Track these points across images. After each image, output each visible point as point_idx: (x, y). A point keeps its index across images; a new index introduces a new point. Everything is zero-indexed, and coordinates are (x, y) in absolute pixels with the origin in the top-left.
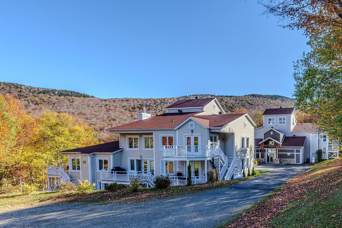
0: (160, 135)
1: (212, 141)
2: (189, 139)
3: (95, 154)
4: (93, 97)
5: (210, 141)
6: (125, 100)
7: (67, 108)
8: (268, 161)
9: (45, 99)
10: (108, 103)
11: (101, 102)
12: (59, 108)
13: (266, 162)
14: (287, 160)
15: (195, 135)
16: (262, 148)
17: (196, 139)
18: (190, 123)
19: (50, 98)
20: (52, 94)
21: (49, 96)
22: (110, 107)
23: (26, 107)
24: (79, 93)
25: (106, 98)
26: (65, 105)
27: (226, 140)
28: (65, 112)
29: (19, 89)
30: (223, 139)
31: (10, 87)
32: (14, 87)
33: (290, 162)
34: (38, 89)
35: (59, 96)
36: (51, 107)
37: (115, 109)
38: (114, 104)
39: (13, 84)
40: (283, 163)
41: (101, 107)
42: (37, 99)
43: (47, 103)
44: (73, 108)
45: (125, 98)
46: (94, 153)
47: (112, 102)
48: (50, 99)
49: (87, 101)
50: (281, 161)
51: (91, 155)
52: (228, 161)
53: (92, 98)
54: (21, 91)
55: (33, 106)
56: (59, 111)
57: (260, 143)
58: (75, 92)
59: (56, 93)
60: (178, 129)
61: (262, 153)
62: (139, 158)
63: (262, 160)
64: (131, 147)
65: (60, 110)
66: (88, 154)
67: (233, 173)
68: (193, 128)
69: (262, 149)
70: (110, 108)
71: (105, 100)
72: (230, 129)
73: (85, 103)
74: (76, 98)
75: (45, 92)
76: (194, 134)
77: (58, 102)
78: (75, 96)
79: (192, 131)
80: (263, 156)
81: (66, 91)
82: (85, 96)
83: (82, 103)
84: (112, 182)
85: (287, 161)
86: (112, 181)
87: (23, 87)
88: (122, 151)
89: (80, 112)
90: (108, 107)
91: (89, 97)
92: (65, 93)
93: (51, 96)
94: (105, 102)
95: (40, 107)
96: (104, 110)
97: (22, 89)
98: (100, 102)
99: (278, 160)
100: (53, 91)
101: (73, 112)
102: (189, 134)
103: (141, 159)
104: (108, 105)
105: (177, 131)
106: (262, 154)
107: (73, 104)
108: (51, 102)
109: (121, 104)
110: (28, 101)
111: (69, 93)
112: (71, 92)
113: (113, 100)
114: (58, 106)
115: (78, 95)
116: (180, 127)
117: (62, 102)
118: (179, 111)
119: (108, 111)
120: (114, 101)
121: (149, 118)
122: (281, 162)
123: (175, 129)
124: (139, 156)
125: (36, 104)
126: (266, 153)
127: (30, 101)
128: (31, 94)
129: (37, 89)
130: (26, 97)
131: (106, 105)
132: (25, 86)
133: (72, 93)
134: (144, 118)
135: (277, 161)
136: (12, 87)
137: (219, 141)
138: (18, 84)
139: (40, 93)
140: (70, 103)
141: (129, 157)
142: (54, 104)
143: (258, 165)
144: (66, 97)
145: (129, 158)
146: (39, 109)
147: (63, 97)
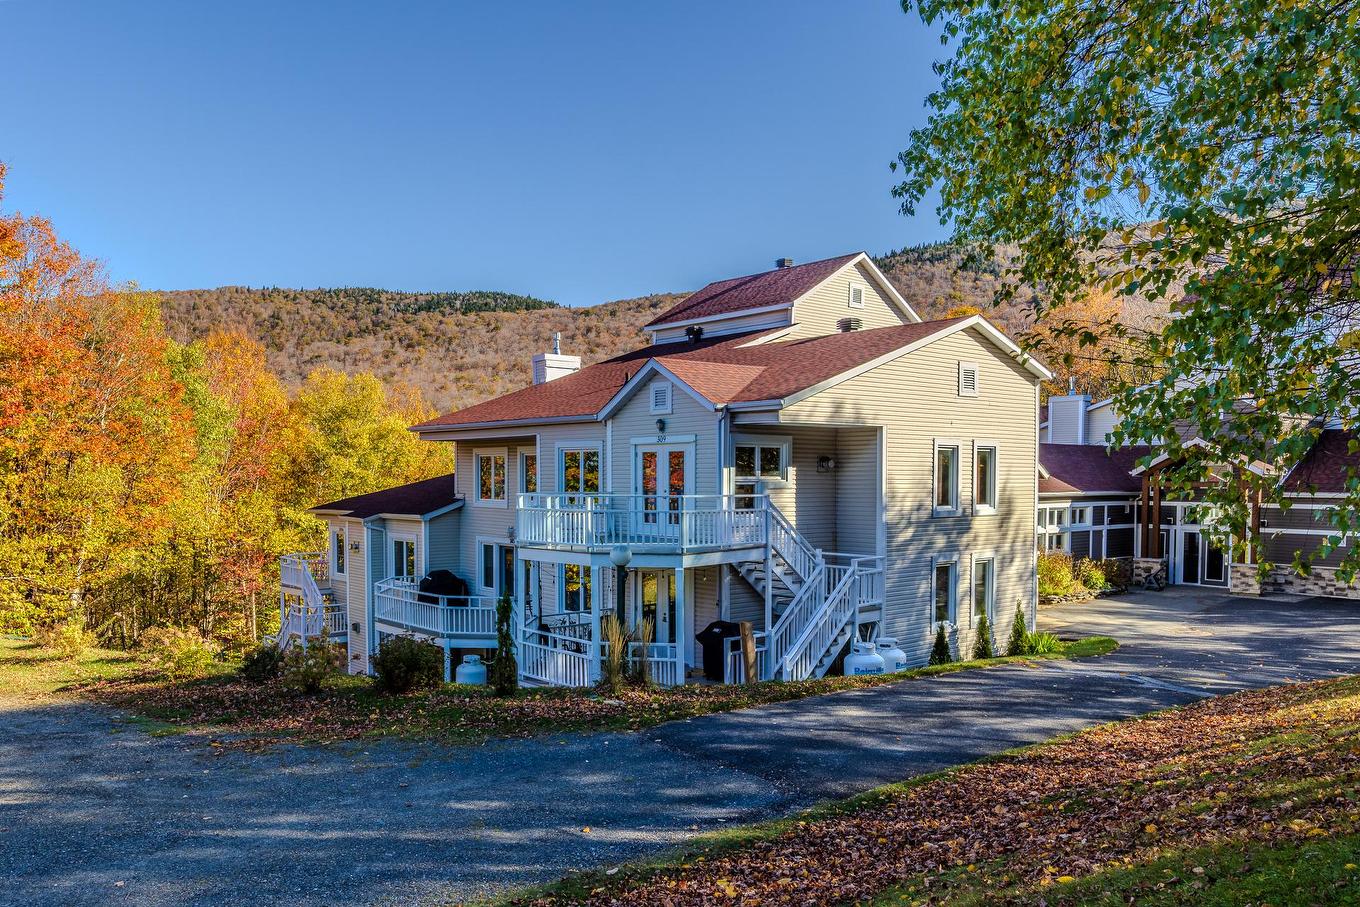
0: (558, 444)
1: (745, 468)
2: (649, 458)
3: (384, 520)
4: (551, 305)
5: (733, 469)
6: (647, 303)
7: (481, 352)
8: (1190, 574)
9: (430, 326)
10: (593, 321)
11: (575, 319)
12: (461, 352)
13: (1180, 580)
14: (1325, 574)
15: (675, 440)
16: (1150, 498)
17: (677, 459)
18: (654, 386)
19: (441, 322)
20: (448, 310)
21: (440, 317)
22: (598, 336)
23: (387, 357)
24: (515, 297)
25: (588, 305)
26: (476, 340)
27: (838, 466)
28: (475, 366)
29: (374, 306)
30: (824, 459)
31: (357, 302)
32: (365, 300)
33: (1343, 590)
34: (416, 300)
35: (463, 314)
36: (442, 352)
37: (613, 342)
38: (613, 324)
39: (363, 292)
40: (1289, 590)
41: (573, 337)
42: (411, 330)
43: (434, 339)
44: (496, 352)
45: (647, 298)
46: (381, 515)
47: (607, 318)
48: (442, 327)
49: (534, 323)
50: (1281, 580)
51: (372, 522)
52: (829, 572)
53: (549, 311)
54: (378, 311)
55: (402, 353)
56: (460, 362)
57: (1134, 473)
58: (504, 296)
59: (458, 304)
60: (613, 415)
61: (1151, 526)
62: (506, 542)
63: (1148, 570)
64: (485, 492)
65: (465, 360)
66: (361, 520)
67: (842, 641)
68: (664, 411)
69: (1151, 503)
70: (598, 340)
71: (587, 313)
72: (838, 407)
73: (530, 329)
74: (507, 314)
75: (431, 305)
76: (669, 439)
77: (459, 335)
78: (505, 309)
79: (662, 425)
80: (1157, 546)
81: (481, 294)
82: (532, 305)
83: (521, 331)
84: (400, 632)
85: (1322, 583)
86: (400, 626)
87: (383, 298)
88: (460, 510)
89: (512, 363)
90: (592, 335)
91: (540, 308)
92: (481, 302)
93: (444, 316)
94: (585, 321)
95: (416, 355)
96: (581, 347)
97: (380, 302)
98: (570, 320)
99: (1250, 573)
100: (450, 299)
101: (495, 362)
102: (648, 441)
103: (511, 545)
104: (594, 330)
105: (609, 423)
106: (1146, 533)
107: (498, 336)
108: (444, 334)
109: (633, 320)
110: (391, 338)
111: (489, 300)
112: (495, 296)
113: (610, 308)
114: (458, 349)
115: (514, 304)
116: (620, 410)
117: (469, 332)
118: (690, 331)
119: (592, 352)
120: (613, 314)
121: (572, 372)
122: (1272, 585)
123: (601, 416)
124: (505, 532)
125: (409, 346)
126: (1180, 530)
127: (395, 338)
128: (400, 315)
129: (413, 299)
130: (388, 327)
131: (589, 330)
132: (387, 292)
133: (496, 301)
134: (551, 375)
135: (1244, 579)
136: (362, 299)
137: (792, 471)
138: (372, 290)
139: (420, 309)
140: (489, 335)
141: (481, 534)
142: (450, 341)
143: (1103, 595)
144: (482, 314)
145: (478, 538)
146: (413, 362)
147: (472, 316)
